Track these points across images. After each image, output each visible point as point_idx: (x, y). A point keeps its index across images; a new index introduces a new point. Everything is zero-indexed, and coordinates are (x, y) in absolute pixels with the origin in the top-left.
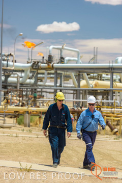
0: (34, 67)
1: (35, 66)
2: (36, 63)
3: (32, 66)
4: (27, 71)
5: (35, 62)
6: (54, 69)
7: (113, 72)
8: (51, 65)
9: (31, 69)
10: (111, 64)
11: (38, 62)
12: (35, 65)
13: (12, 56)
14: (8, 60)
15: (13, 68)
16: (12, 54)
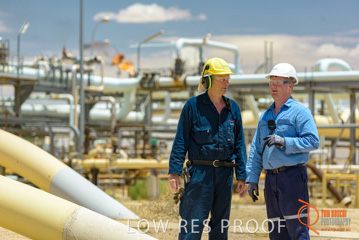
0: (146, 85)
1: (148, 83)
2: (150, 77)
3: (141, 83)
4: (129, 93)
5: (147, 75)
6: (189, 89)
7: (314, 92)
8: (181, 79)
9: (138, 90)
10: (309, 75)
11: (153, 75)
12: (147, 81)
13: (99, 62)
14: (89, 72)
15: (101, 88)
16: (99, 58)
